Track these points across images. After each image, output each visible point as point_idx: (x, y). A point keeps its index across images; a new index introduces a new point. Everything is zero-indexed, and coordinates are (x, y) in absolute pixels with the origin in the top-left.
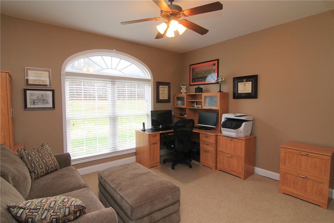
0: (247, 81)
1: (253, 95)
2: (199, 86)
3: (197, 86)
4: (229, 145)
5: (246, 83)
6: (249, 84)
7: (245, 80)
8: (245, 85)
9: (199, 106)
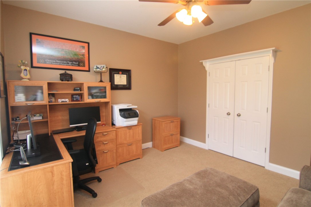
0: (122, 74)
1: (128, 87)
2: (66, 72)
3: (63, 72)
4: (128, 135)
5: (122, 75)
6: (124, 76)
7: (120, 73)
8: (120, 77)
9: (64, 100)
